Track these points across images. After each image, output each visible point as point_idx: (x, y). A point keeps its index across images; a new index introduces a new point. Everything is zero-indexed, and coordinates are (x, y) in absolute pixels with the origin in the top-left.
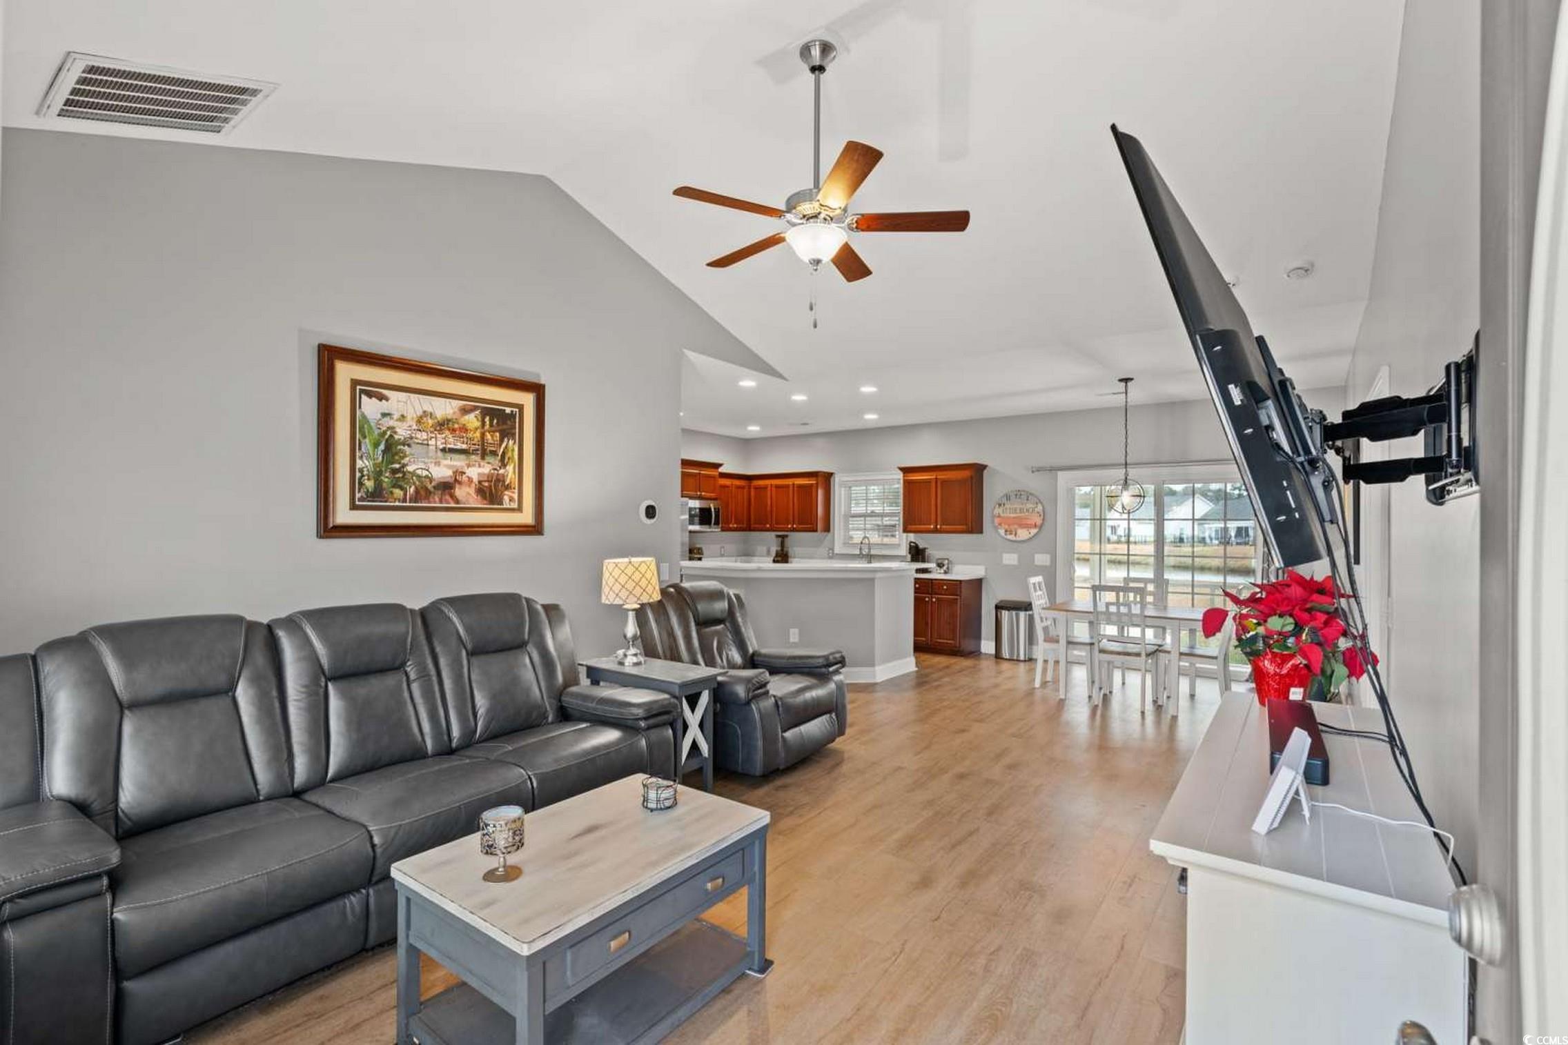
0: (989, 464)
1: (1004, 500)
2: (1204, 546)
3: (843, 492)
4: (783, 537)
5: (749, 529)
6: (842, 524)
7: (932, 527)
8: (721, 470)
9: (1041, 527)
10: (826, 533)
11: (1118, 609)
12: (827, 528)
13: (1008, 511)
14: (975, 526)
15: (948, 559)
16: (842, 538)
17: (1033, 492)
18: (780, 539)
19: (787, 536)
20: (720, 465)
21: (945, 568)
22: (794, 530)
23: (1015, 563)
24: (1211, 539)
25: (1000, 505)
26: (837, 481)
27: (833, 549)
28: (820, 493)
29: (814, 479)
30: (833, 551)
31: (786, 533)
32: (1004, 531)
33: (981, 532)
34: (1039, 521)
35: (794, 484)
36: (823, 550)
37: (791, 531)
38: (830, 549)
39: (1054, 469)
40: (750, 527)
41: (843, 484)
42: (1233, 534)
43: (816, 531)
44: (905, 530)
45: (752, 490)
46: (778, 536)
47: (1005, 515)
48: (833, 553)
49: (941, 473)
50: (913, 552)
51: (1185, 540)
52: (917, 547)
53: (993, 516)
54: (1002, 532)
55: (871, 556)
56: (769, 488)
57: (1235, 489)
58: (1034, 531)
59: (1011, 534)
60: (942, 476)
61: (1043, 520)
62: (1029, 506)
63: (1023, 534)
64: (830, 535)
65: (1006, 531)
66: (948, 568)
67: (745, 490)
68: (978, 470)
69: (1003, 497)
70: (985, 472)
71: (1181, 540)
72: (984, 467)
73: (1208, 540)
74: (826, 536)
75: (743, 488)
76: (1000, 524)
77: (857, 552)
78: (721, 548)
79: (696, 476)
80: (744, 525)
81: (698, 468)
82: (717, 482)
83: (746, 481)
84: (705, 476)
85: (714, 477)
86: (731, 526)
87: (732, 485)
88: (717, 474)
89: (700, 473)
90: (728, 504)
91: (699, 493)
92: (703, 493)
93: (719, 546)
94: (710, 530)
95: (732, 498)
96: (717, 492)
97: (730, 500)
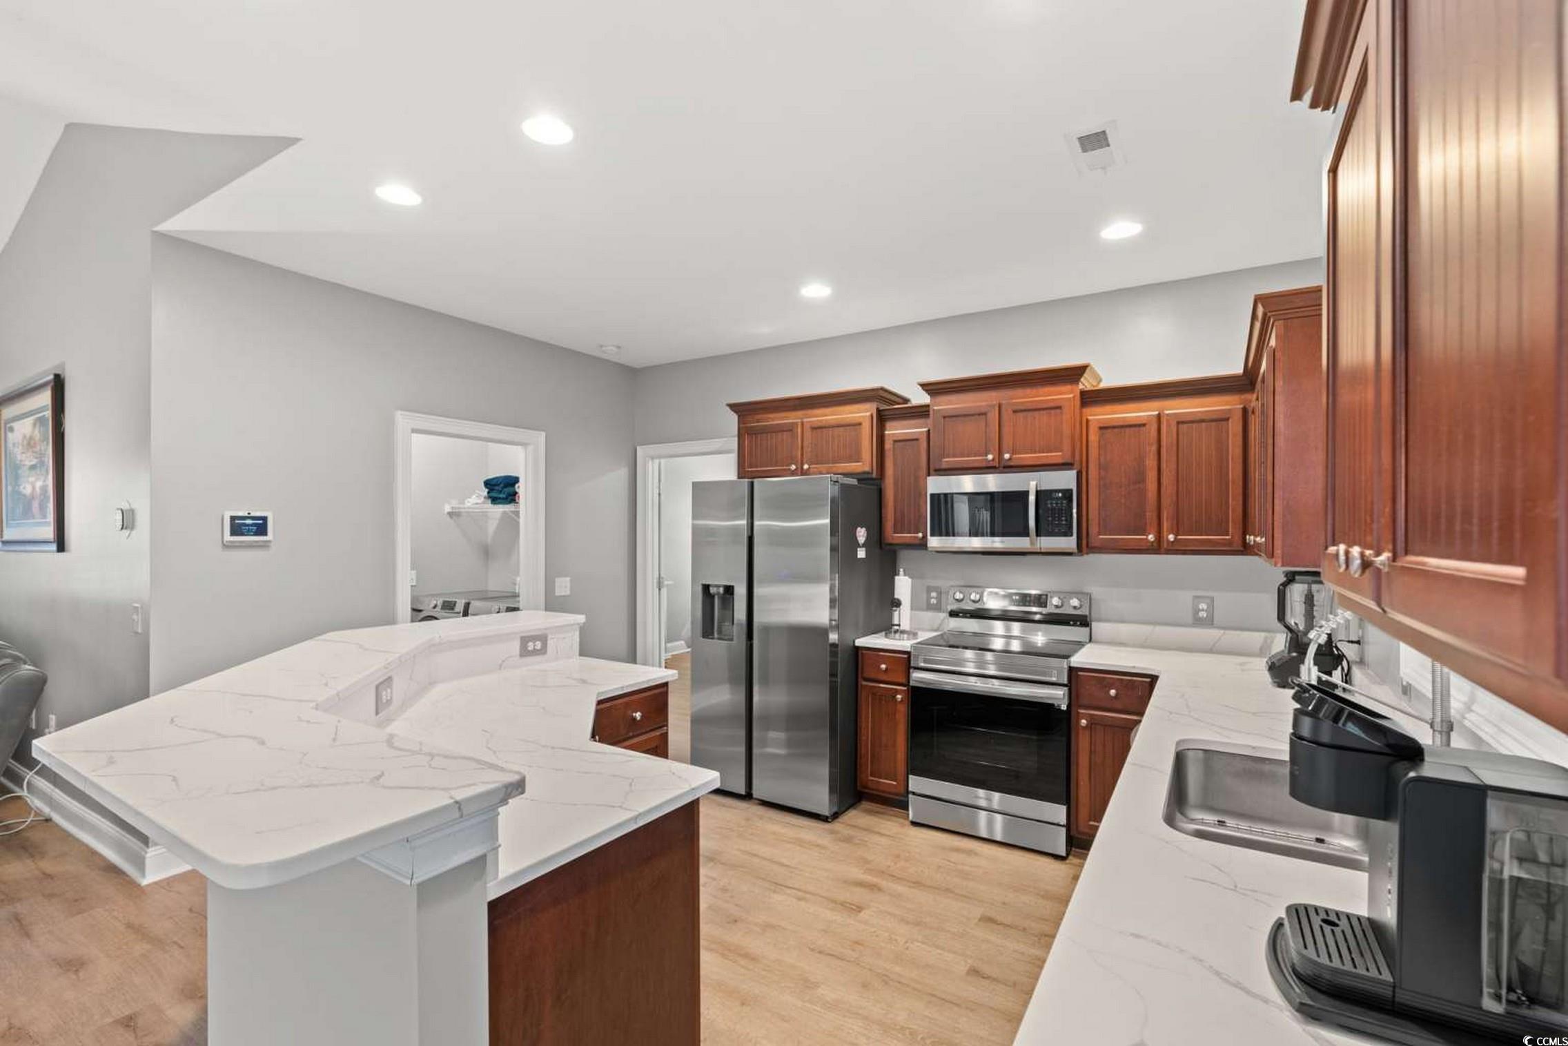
20: (1082, 370)
75: (1222, 419)
79: (985, 414)
80: (1227, 537)
81: (994, 394)
82: (1067, 419)
83: (1233, 397)
84: (1018, 410)
85: (1058, 407)
86: (1153, 538)
87: (1159, 417)
88: (1071, 396)
89: (1000, 405)
90: (1141, 477)
91: (991, 457)
92: (1008, 455)
93: (1189, 596)
94: (1035, 549)
95: (1158, 455)
96: (1067, 446)
97: (1150, 462)
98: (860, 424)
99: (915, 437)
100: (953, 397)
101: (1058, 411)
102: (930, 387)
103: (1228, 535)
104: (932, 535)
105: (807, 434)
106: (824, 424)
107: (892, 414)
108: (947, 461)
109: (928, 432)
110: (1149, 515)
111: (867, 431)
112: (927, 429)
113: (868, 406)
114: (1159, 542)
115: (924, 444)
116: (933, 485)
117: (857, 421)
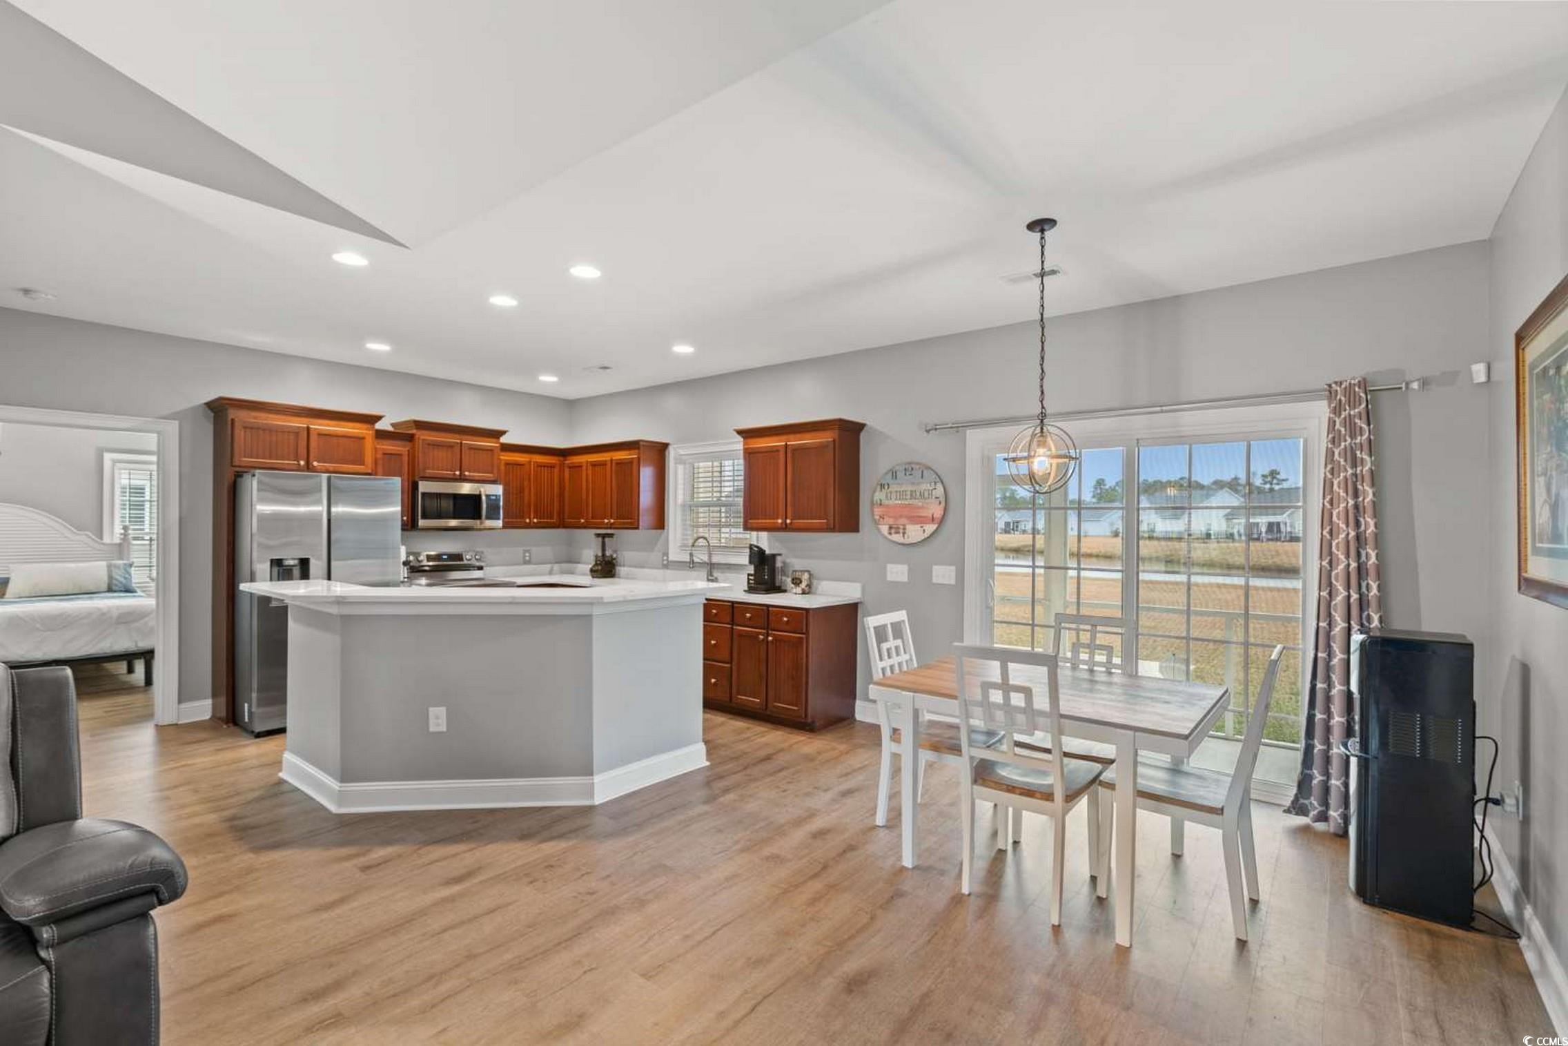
0: (867, 423)
1: (888, 479)
2: (1233, 542)
4: (604, 536)
5: (564, 525)
6: (680, 517)
7: (780, 521)
8: (503, 439)
9: (942, 521)
10: (659, 531)
11: (1007, 698)
12: (660, 522)
13: (894, 496)
14: (848, 521)
15: (808, 571)
16: (678, 537)
17: (929, 464)
18: (600, 539)
19: (611, 535)
20: (503, 433)
21: (803, 585)
22: (615, 527)
23: (905, 579)
24: (1240, 535)
25: (882, 486)
26: (672, 454)
27: (666, 554)
28: (646, 473)
29: (634, 451)
30: (668, 557)
31: (609, 531)
32: (887, 527)
33: (855, 529)
34: (937, 511)
35: (612, 460)
36: (655, 556)
37: (612, 528)
39: (959, 428)
40: (565, 522)
41: (679, 461)
42: (1264, 530)
43: (637, 528)
44: (746, 526)
45: (567, 471)
46: (598, 535)
47: (890, 502)
48: (667, 560)
49: (792, 436)
50: (756, 560)
51: (1213, 537)
52: (763, 552)
53: (872, 504)
54: (884, 529)
56: (584, 468)
57: (1265, 483)
58: (930, 528)
59: (897, 533)
60: (794, 442)
61: (945, 509)
62: (925, 486)
63: (915, 533)
64: (664, 534)
65: (891, 528)
66: (809, 586)
67: (556, 470)
68: (849, 432)
69: (886, 473)
70: (862, 435)
71: (1208, 536)
72: (859, 427)
73: (1236, 537)
74: (661, 534)
75: (552, 467)
76: (882, 517)
78: (525, 552)
79: (453, 447)
81: (457, 436)
82: (496, 457)
83: (556, 458)
84: (471, 448)
85: (491, 450)
86: (528, 521)
87: (530, 462)
88: (497, 445)
89: (461, 443)
90: (521, 490)
91: (458, 473)
92: (467, 473)
93: (520, 550)
94: (482, 527)
95: (530, 480)
96: (495, 471)
97: (526, 483)
98: (364, 438)
99: (399, 453)
100: (432, 433)
101: (491, 452)
102: (417, 424)
103: (553, 519)
104: (421, 519)
105: (313, 438)
106: (331, 433)
107: (381, 435)
108: (429, 472)
109: (409, 451)
110: (526, 509)
111: (369, 444)
112: (407, 449)
113: (369, 426)
114: (530, 523)
115: (405, 459)
116: (424, 487)
117: (361, 436)
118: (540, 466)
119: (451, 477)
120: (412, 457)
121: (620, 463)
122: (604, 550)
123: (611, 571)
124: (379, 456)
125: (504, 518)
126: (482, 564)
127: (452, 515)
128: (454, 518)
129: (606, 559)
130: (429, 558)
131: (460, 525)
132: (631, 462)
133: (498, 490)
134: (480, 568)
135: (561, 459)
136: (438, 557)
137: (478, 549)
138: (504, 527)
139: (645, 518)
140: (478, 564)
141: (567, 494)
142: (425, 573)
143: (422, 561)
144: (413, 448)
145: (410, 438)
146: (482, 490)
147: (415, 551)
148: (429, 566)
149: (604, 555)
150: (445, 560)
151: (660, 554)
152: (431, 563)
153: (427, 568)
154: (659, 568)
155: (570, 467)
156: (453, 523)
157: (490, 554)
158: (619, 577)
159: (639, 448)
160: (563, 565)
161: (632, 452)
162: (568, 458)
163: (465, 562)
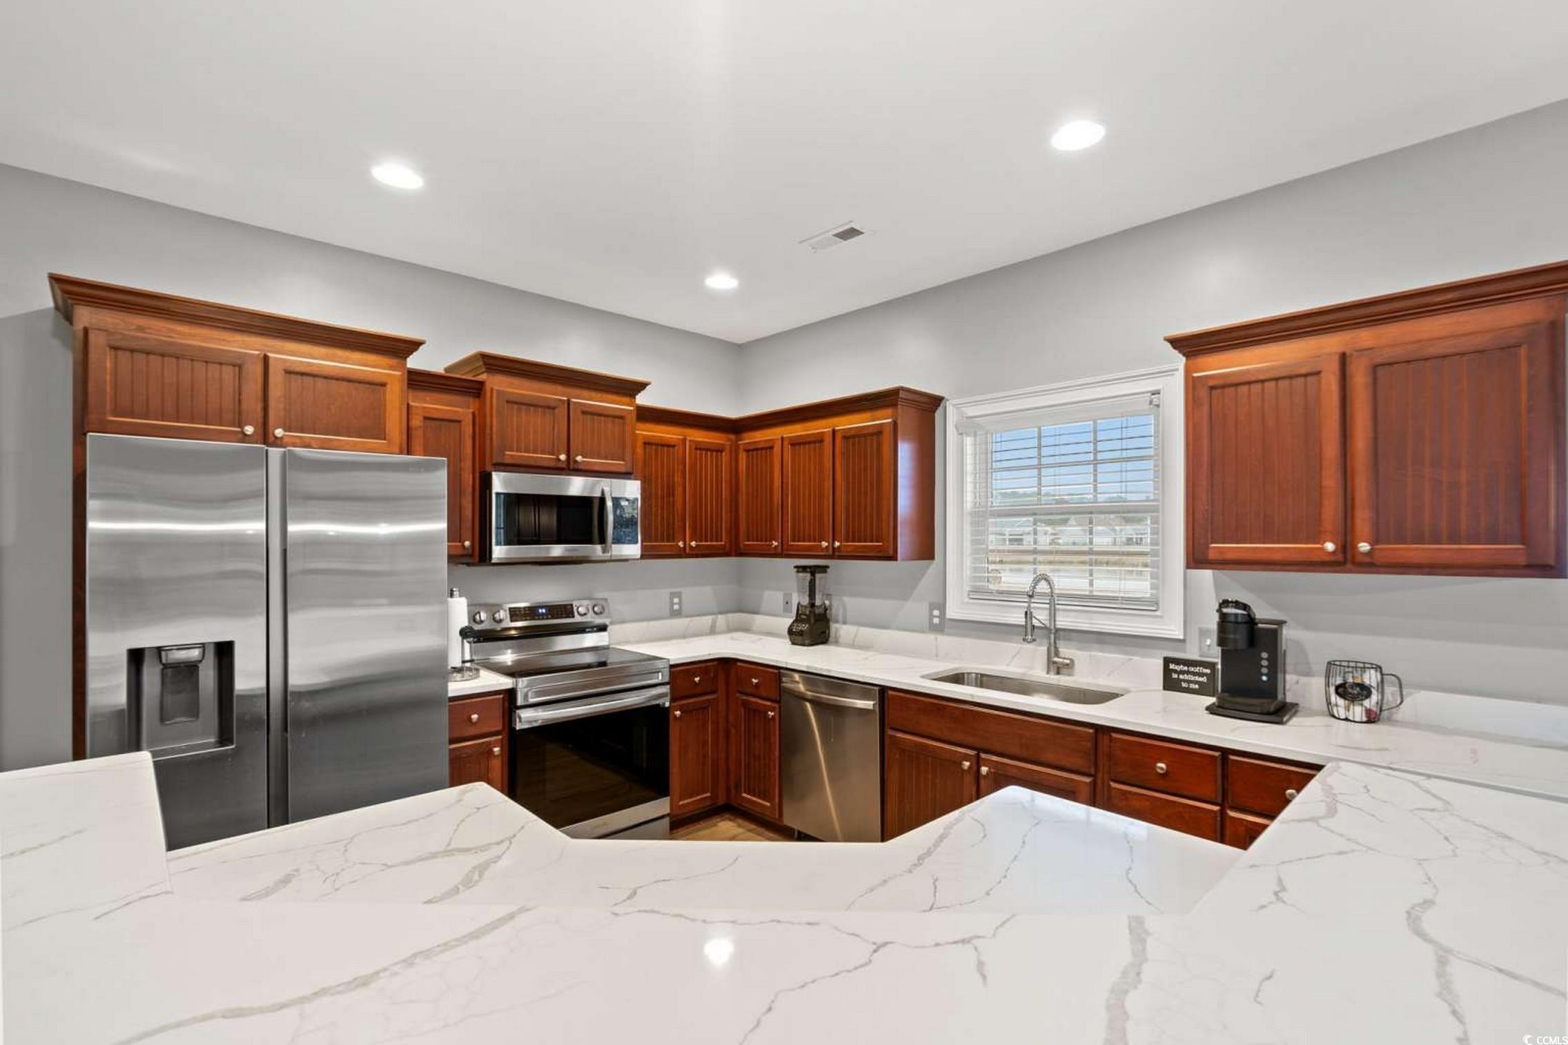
3: (969, 449)
4: (813, 570)
5: (735, 550)
6: (968, 536)
7: (1329, 548)
8: (642, 399)
10: (922, 563)
12: (926, 549)
16: (968, 572)
18: (806, 576)
19: (824, 569)
20: (641, 386)
22: (835, 554)
26: (951, 419)
27: (942, 607)
28: (905, 453)
29: (889, 411)
30: (943, 610)
35: (834, 432)
36: (916, 608)
37: (832, 557)
38: (932, 607)
40: (737, 544)
41: (969, 426)
43: (893, 558)
44: (1196, 559)
45: (743, 456)
46: (803, 569)
48: (944, 617)
50: (1232, 633)
52: (1251, 621)
55: (1057, 630)
56: (778, 447)
60: (1375, 341)
64: (934, 567)
66: (1380, 702)
67: (725, 457)
74: (924, 569)
75: (719, 450)
77: (1018, 618)
78: (673, 595)
79: (554, 408)
80: (720, 543)
81: (560, 388)
82: (628, 429)
83: (723, 436)
84: (587, 412)
85: (620, 417)
86: (681, 544)
87: (684, 440)
88: (632, 408)
89: (569, 401)
90: (671, 492)
91: (563, 457)
92: (579, 458)
93: (665, 593)
94: (607, 556)
95: (684, 472)
96: (628, 457)
97: (677, 479)
98: (384, 385)
99: (456, 418)
100: (516, 381)
101: (621, 421)
102: (491, 361)
103: (721, 541)
104: (498, 544)
105: (276, 378)
106: (315, 370)
107: (419, 381)
108: (511, 455)
109: (473, 414)
110: (677, 524)
111: (395, 395)
112: (471, 410)
113: (394, 361)
114: (685, 548)
115: (468, 430)
116: (500, 483)
117: (383, 380)
118: (699, 447)
119: (552, 464)
120: (479, 423)
121: (851, 437)
122: (812, 594)
123: (824, 632)
124: (417, 422)
125: (642, 541)
126: (607, 621)
127: (555, 539)
128: (559, 541)
129: (817, 611)
130: (515, 614)
131: (567, 554)
132: (878, 432)
133: (632, 489)
134: (603, 628)
135: (732, 437)
136: (531, 612)
137: (599, 595)
138: (643, 557)
139: (905, 539)
140: (599, 621)
141: (743, 499)
142: (508, 642)
143: (501, 621)
144: (482, 408)
145: (476, 390)
146: (607, 489)
147: (492, 601)
148: (516, 628)
149: (812, 605)
150: (542, 617)
151: (925, 607)
152: (520, 624)
153: (513, 632)
154: (922, 631)
155: (747, 451)
156: (557, 550)
157: (618, 602)
158: (837, 643)
159: (894, 405)
160: (730, 616)
161: (879, 413)
162: (745, 435)
163: (578, 619)
